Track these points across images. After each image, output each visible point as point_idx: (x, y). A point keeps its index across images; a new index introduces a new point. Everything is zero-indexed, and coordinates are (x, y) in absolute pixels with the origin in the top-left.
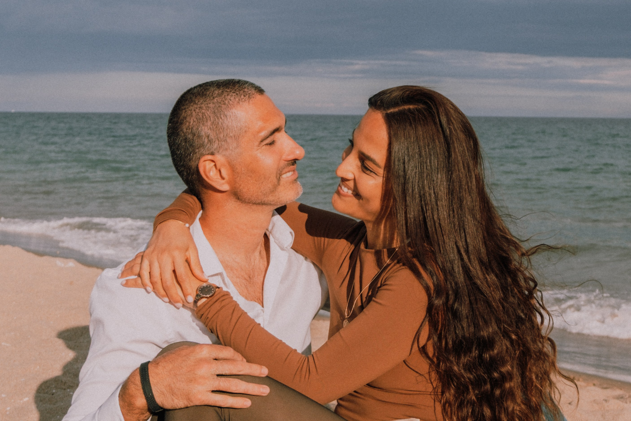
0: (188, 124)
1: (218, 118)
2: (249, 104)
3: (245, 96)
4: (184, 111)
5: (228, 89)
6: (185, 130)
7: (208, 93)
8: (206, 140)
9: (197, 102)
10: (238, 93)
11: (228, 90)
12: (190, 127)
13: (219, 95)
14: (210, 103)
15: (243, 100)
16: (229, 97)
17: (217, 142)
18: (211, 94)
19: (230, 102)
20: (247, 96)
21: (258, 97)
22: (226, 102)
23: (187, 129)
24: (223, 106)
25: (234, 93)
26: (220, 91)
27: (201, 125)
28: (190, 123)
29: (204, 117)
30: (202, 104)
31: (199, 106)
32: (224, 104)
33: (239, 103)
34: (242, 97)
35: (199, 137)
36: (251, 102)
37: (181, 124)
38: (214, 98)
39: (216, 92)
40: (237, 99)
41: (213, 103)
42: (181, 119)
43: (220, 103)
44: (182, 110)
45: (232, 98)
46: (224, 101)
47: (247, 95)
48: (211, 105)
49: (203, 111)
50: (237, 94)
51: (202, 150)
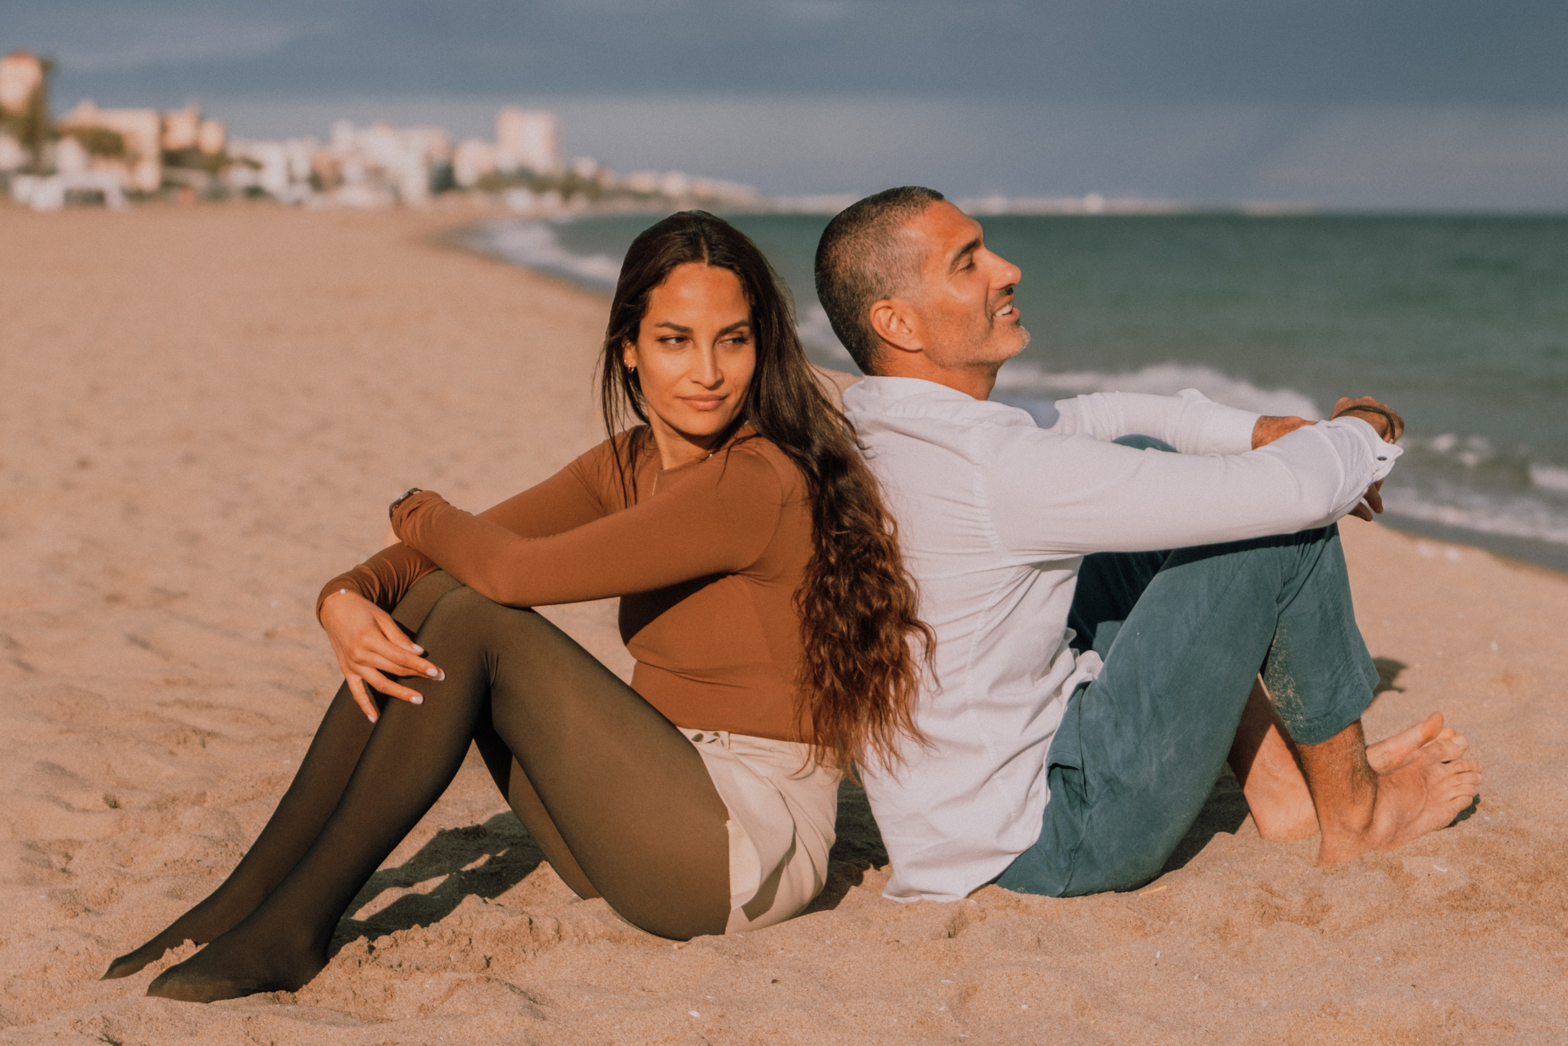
0: (843, 264)
1: (884, 246)
2: (924, 216)
3: (915, 206)
4: (833, 248)
5: (890, 202)
6: (841, 275)
7: (862, 214)
8: (874, 281)
9: (849, 231)
10: (905, 204)
11: (890, 204)
12: (848, 268)
13: (879, 213)
14: (868, 228)
15: (915, 212)
16: (894, 212)
17: (889, 279)
18: (866, 215)
19: (897, 219)
20: (919, 206)
21: (936, 204)
22: (891, 221)
23: (843, 273)
24: (887, 227)
25: (899, 205)
26: (879, 207)
27: (862, 262)
28: (846, 262)
29: (865, 249)
30: (857, 231)
31: (853, 235)
32: (890, 224)
33: (909, 217)
34: (912, 208)
35: (864, 278)
36: (926, 212)
37: (834, 266)
38: (872, 219)
39: (874, 210)
40: (906, 214)
41: (873, 226)
42: (831, 260)
43: (882, 224)
44: (831, 247)
45: (899, 213)
46: (887, 220)
47: (917, 204)
48: (870, 230)
49: (862, 241)
50: (904, 206)
51: (870, 298)
